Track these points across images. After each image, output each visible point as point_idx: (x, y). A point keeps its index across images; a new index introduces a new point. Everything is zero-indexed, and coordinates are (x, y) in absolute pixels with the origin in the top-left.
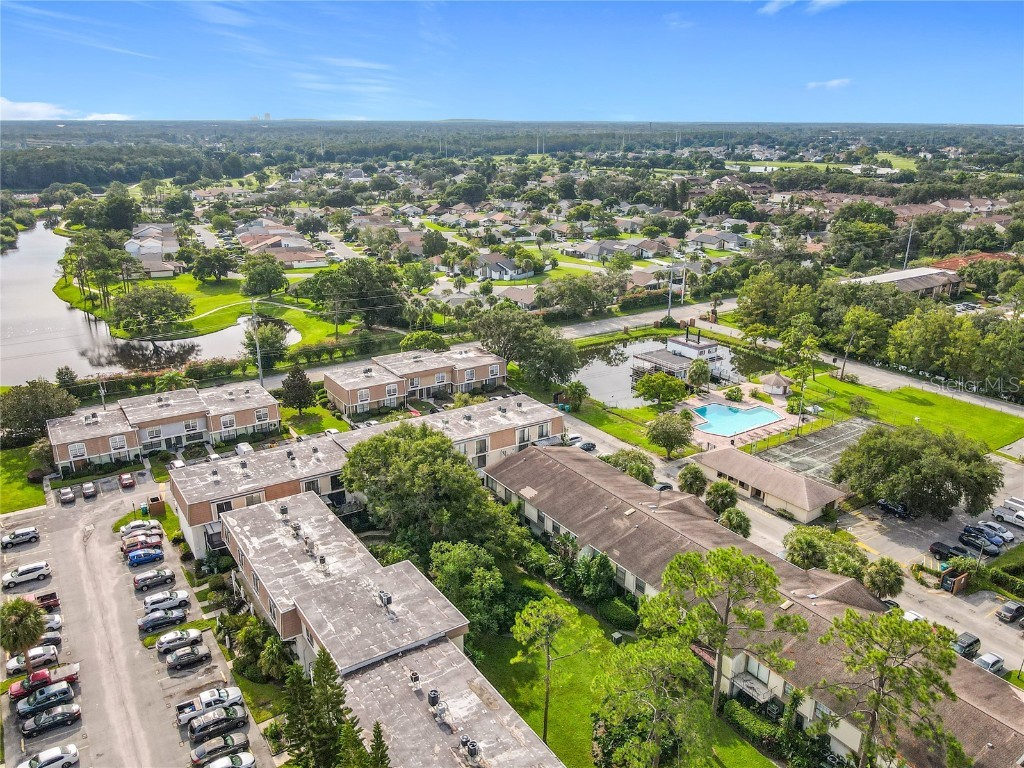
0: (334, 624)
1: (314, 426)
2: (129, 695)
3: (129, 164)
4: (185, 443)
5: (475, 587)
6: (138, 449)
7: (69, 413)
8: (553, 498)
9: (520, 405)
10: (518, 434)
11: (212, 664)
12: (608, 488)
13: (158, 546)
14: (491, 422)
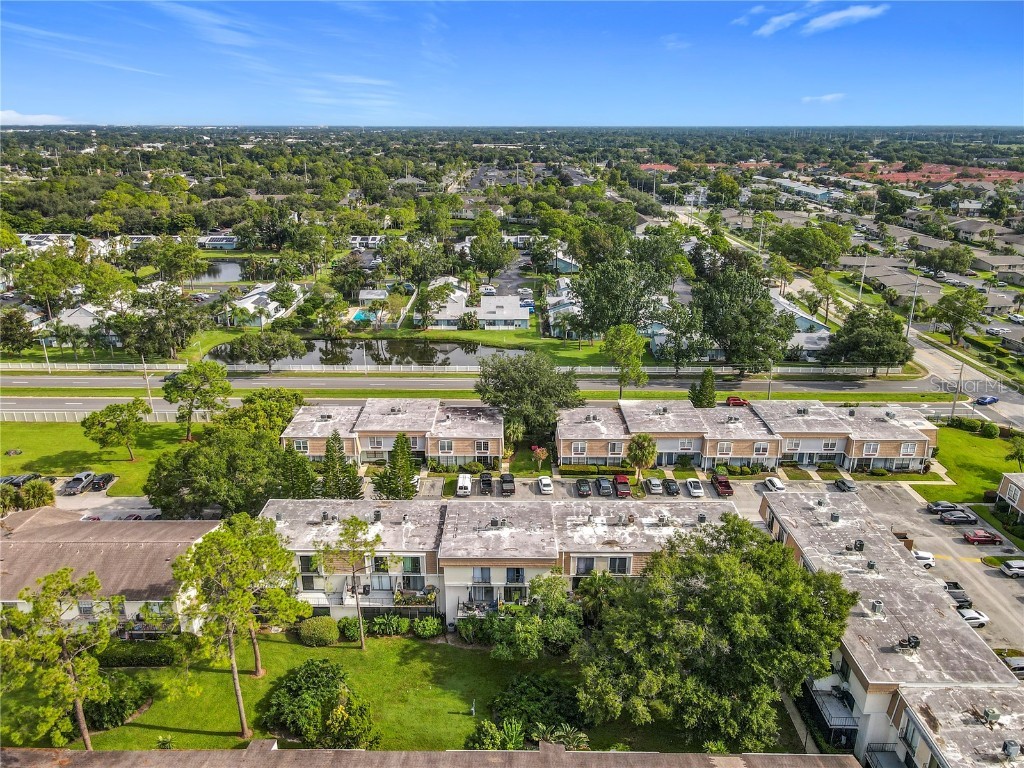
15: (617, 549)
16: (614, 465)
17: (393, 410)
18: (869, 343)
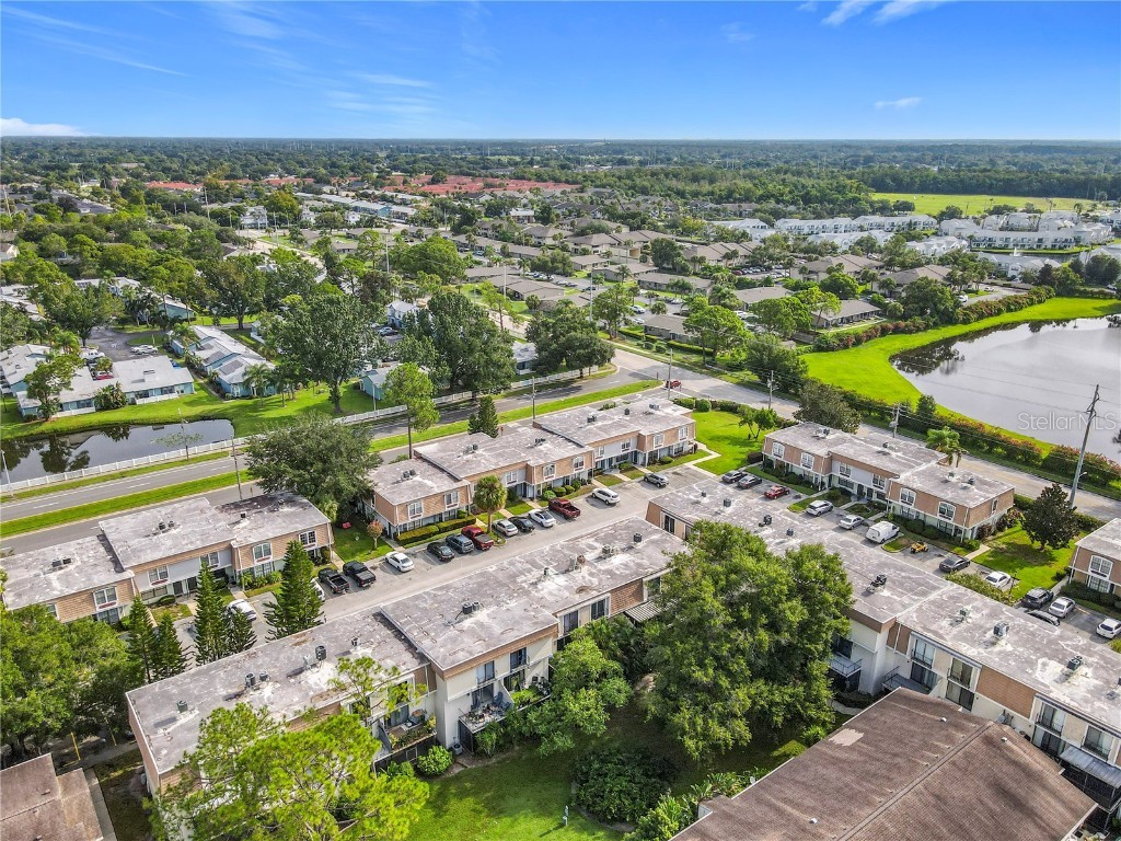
15: (595, 593)
16: (450, 518)
17: (162, 527)
18: (581, 346)
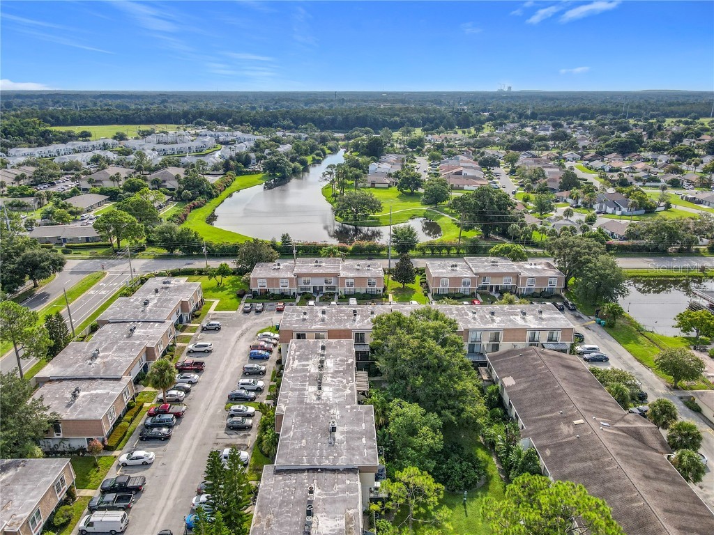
0: (295, 433)
1: (407, 296)
2: (200, 435)
3: (402, 118)
4: (324, 291)
5: (417, 441)
6: (294, 290)
7: (271, 261)
8: (524, 391)
9: (541, 312)
10: (528, 335)
11: (249, 433)
12: (572, 397)
13: (270, 351)
14: (511, 320)
